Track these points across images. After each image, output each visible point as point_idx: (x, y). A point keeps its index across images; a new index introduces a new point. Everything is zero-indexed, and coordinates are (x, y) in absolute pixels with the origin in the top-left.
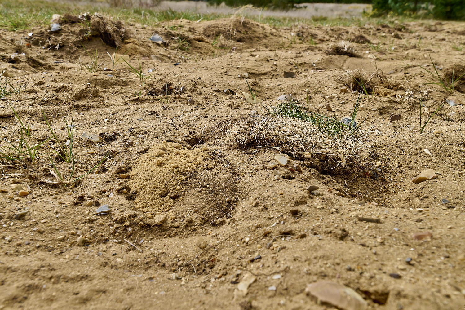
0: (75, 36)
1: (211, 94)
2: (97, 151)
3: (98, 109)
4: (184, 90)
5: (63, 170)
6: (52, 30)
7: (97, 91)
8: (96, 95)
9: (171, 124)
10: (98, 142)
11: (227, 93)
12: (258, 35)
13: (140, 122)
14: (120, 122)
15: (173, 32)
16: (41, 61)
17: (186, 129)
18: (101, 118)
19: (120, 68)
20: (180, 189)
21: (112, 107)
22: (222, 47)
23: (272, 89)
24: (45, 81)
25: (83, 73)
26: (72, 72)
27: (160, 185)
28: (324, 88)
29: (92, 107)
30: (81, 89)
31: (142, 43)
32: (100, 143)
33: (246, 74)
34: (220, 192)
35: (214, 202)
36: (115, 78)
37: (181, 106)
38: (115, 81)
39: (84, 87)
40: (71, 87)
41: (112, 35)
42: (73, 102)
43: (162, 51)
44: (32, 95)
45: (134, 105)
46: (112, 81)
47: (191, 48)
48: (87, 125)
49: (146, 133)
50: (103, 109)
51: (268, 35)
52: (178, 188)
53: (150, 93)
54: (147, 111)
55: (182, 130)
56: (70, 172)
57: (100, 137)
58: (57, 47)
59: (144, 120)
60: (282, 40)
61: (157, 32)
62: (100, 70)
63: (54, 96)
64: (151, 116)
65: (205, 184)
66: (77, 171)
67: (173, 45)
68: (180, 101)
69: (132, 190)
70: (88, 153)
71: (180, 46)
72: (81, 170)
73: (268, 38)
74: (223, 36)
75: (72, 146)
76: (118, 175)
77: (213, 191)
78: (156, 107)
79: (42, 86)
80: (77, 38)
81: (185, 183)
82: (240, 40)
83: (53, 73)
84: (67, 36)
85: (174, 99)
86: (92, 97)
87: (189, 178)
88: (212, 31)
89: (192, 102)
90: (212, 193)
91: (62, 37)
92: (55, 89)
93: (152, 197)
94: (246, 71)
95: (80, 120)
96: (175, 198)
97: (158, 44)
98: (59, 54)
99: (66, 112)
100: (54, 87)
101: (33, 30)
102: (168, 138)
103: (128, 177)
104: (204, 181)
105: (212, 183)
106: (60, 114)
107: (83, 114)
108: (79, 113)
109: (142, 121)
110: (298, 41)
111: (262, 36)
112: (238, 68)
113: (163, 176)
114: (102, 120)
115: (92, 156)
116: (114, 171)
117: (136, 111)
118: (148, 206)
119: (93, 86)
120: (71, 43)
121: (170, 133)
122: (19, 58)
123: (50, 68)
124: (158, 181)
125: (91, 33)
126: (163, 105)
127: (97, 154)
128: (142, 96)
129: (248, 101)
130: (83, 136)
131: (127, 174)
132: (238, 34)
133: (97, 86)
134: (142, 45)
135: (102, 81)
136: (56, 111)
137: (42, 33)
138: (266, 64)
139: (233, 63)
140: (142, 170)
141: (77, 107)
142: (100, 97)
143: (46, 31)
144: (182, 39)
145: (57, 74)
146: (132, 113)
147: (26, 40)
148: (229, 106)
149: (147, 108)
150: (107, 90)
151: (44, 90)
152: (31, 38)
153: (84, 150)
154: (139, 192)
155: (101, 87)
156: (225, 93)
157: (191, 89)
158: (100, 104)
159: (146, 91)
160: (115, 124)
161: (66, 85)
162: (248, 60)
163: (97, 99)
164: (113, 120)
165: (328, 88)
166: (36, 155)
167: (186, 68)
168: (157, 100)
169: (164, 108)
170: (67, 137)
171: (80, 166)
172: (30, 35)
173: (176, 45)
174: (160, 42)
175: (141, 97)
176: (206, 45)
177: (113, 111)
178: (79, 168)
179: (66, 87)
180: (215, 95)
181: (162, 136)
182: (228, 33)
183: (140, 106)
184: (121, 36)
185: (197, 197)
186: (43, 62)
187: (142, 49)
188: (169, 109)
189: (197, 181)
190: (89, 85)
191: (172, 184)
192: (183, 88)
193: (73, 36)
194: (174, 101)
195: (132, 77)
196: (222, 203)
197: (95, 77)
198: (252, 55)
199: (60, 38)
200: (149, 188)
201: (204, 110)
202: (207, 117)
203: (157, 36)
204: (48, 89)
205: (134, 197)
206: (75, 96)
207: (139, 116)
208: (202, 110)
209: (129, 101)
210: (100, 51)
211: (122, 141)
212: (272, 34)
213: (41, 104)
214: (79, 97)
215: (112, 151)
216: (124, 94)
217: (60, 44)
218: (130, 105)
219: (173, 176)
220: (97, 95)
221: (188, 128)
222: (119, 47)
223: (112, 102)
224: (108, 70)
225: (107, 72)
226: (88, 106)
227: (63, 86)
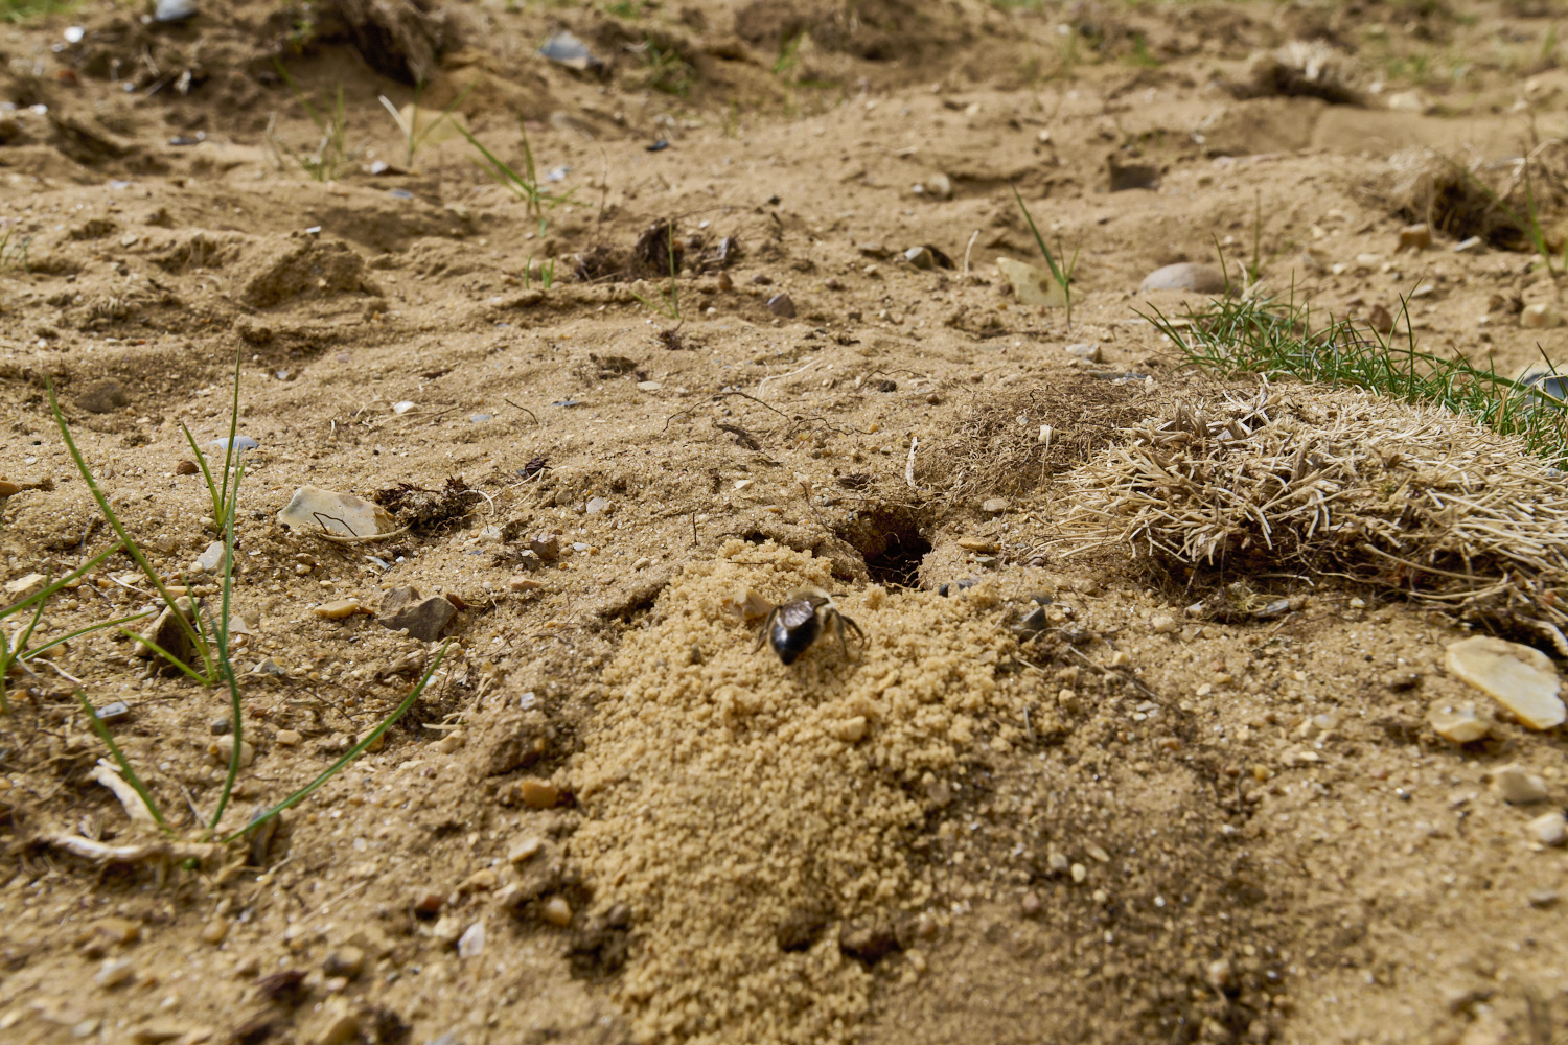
0: (252, 39)
1: (856, 268)
2: (371, 595)
3: (359, 352)
4: (735, 255)
5: (178, 746)
6: (162, 14)
7: (353, 265)
8: (347, 281)
9: (726, 428)
10: (369, 544)
11: (921, 264)
12: (937, 33)
13: (568, 414)
14: (473, 415)
15: (627, 24)
16: (114, 139)
17: (816, 456)
18: (376, 398)
19: (434, 162)
20: (903, 892)
21: (424, 338)
22: (810, 79)
23: (1079, 240)
24: (116, 218)
25: (287, 183)
26: (239, 182)
27: (772, 869)
28: (1307, 230)
29: (334, 340)
30: (279, 255)
31: (512, 65)
32: (379, 542)
33: (942, 182)
34: (1164, 912)
35: (1137, 992)
36: (422, 205)
37: (743, 330)
38: (426, 219)
39: (293, 248)
40: (234, 246)
41: (395, 34)
42: (243, 319)
43: (590, 96)
44: (55, 287)
45: (524, 326)
46: (411, 217)
47: (696, 88)
48: (311, 437)
49: (619, 488)
50: (384, 351)
51: (975, 31)
52: (888, 885)
53: (589, 271)
54: (594, 358)
55: (799, 465)
56: (218, 760)
57: (383, 511)
58: (182, 84)
59: (585, 405)
60: (1026, 52)
61: (564, 25)
62: (358, 172)
63: (159, 287)
64: (615, 383)
65: (1056, 859)
66: (260, 750)
67: (628, 73)
68: (731, 307)
69: (605, 899)
70: (324, 616)
71: (656, 78)
72: (283, 735)
73: (977, 47)
74: (813, 37)
75: (235, 571)
76: (505, 789)
77: (1113, 912)
78: (633, 335)
79: (101, 245)
80: (259, 45)
81: (925, 850)
82: (874, 55)
83: (157, 184)
84: (220, 38)
85: (701, 298)
86: (329, 293)
87: (951, 809)
88: (770, 19)
89: (786, 309)
90: (1108, 925)
91: (202, 43)
92: (163, 256)
93: (729, 952)
94: (941, 168)
95: (279, 410)
96: (877, 954)
97: (574, 73)
98: (190, 112)
99: (209, 369)
100: (158, 249)
101: (85, 18)
102: (744, 521)
103: (566, 799)
104: (1046, 835)
105: (1098, 853)
106: (185, 379)
107: (291, 378)
108: (272, 372)
109: (579, 412)
110: (1088, 55)
111: (952, 36)
112: (905, 157)
113: (785, 805)
114: (382, 407)
115: (342, 631)
116: (480, 758)
117: (540, 356)
118: (710, 1020)
119: (330, 239)
120: (238, 66)
121: (747, 488)
122: (21, 125)
123: (152, 166)
124: (759, 840)
125: (314, 27)
126: (659, 329)
127: (370, 616)
128: (555, 285)
129: (1027, 296)
130: (292, 511)
131: (559, 778)
132: (867, 29)
133: (350, 244)
134: (513, 75)
135: (370, 216)
136: (160, 364)
137: (119, 30)
138: (1011, 140)
139: (884, 139)
140: (652, 755)
141: (261, 342)
142: (366, 290)
143: (137, 18)
144: (662, 51)
145: (175, 190)
146: (522, 369)
147: (61, 57)
148: (954, 323)
149: (588, 341)
150: (396, 258)
151: (108, 259)
152: (76, 48)
153: (297, 593)
154: (646, 917)
155: (364, 242)
156: (915, 261)
157: (765, 248)
158: (365, 326)
159: (566, 261)
160: (448, 430)
161: (213, 235)
162: (939, 124)
163: (353, 300)
164: (433, 408)
165: (1329, 230)
166: (33, 644)
167: (699, 162)
168: (627, 302)
169: (670, 340)
170: (206, 520)
171: (275, 703)
172: (74, 34)
173: (640, 75)
174: (580, 63)
175: (555, 290)
176: (752, 72)
177: (431, 357)
178: (271, 727)
179: (210, 248)
180: (874, 275)
181: (708, 508)
182: (829, 26)
183: (553, 332)
184: (430, 39)
185: (1027, 954)
186: (123, 142)
187: (513, 89)
188: (692, 348)
189: (1002, 830)
190: (316, 235)
191: (844, 854)
192: (732, 243)
193: (242, 40)
194: (704, 307)
195: (490, 198)
196: (1191, 999)
197: (340, 202)
198: (951, 106)
199: (192, 49)
200: (708, 887)
201: (857, 347)
202: (893, 387)
203: (567, 41)
204: (129, 259)
205: (615, 950)
206: (252, 290)
207: (557, 386)
208: (845, 350)
209: (502, 308)
210: (353, 98)
211: (495, 532)
212: (989, 29)
213: (96, 328)
214: (270, 293)
215: (452, 598)
216: (474, 275)
217: (192, 71)
218: (509, 328)
219: (846, 801)
220: (351, 280)
221: (821, 452)
222: (427, 82)
223: (425, 316)
224: (390, 172)
225: (385, 181)
226: (315, 338)
227: (196, 242)
